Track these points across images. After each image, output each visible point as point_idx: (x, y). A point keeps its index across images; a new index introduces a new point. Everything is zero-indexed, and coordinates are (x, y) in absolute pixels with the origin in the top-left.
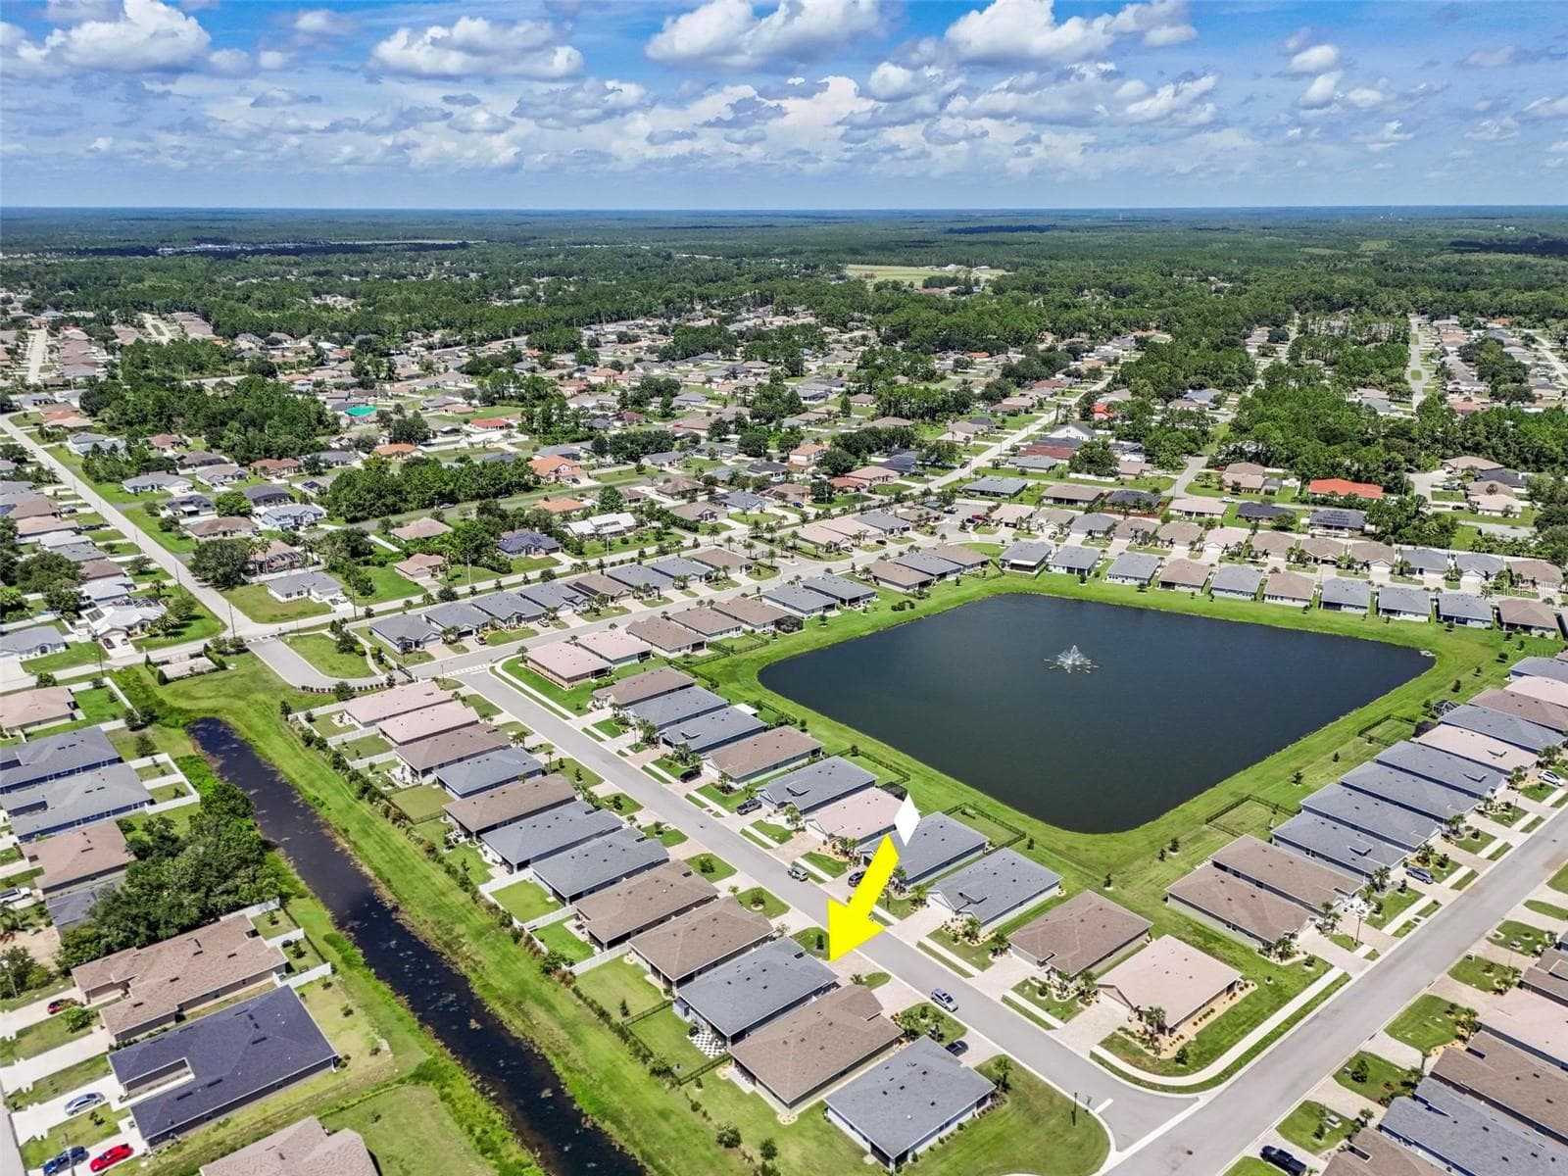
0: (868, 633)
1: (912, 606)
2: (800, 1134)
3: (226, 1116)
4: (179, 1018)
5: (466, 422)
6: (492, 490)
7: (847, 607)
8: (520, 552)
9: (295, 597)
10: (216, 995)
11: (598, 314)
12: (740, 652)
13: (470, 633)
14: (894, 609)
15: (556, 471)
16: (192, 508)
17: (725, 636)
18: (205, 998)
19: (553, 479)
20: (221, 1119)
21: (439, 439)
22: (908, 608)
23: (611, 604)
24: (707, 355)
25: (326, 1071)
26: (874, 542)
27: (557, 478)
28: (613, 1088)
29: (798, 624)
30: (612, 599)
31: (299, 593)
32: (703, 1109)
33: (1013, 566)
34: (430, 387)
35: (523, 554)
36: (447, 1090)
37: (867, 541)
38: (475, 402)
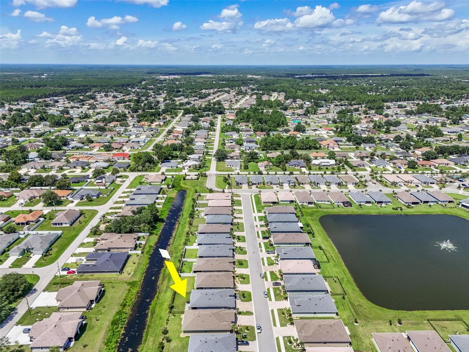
0: (374, 214)
1: (401, 210)
2: (181, 341)
3: (94, 274)
4: (109, 251)
5: (321, 128)
6: (305, 147)
7: (376, 204)
8: (293, 165)
9: (229, 166)
10: (118, 248)
11: (400, 98)
12: (322, 208)
13: (256, 184)
14: (393, 209)
15: (328, 145)
16: (232, 141)
17: (323, 202)
18: (115, 248)
19: (327, 147)
20: (92, 274)
21: (309, 132)
22: (399, 210)
23: (301, 185)
24: (426, 114)
25: (117, 273)
26: (414, 185)
27: (328, 147)
28: (160, 307)
29: (351, 205)
30: (303, 184)
31: (230, 166)
32: (168, 322)
33: (463, 205)
34: (323, 117)
35: (294, 167)
36: (131, 289)
37: (412, 185)
38: (330, 122)
